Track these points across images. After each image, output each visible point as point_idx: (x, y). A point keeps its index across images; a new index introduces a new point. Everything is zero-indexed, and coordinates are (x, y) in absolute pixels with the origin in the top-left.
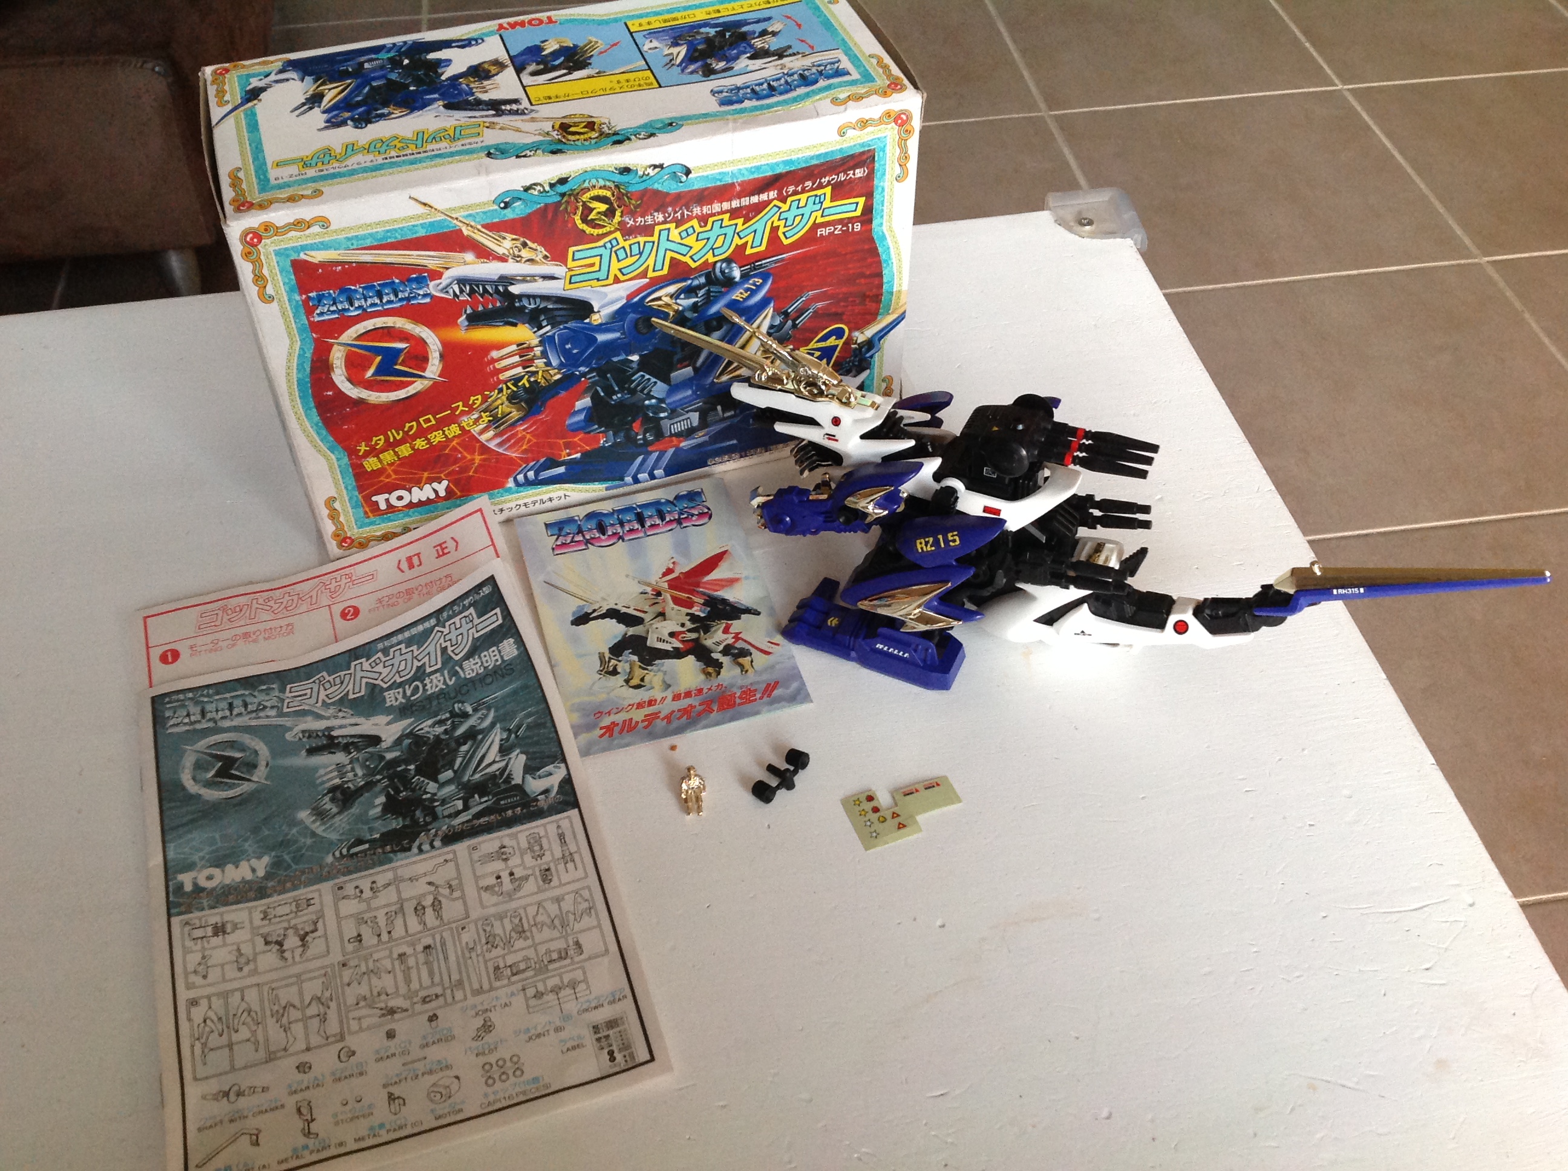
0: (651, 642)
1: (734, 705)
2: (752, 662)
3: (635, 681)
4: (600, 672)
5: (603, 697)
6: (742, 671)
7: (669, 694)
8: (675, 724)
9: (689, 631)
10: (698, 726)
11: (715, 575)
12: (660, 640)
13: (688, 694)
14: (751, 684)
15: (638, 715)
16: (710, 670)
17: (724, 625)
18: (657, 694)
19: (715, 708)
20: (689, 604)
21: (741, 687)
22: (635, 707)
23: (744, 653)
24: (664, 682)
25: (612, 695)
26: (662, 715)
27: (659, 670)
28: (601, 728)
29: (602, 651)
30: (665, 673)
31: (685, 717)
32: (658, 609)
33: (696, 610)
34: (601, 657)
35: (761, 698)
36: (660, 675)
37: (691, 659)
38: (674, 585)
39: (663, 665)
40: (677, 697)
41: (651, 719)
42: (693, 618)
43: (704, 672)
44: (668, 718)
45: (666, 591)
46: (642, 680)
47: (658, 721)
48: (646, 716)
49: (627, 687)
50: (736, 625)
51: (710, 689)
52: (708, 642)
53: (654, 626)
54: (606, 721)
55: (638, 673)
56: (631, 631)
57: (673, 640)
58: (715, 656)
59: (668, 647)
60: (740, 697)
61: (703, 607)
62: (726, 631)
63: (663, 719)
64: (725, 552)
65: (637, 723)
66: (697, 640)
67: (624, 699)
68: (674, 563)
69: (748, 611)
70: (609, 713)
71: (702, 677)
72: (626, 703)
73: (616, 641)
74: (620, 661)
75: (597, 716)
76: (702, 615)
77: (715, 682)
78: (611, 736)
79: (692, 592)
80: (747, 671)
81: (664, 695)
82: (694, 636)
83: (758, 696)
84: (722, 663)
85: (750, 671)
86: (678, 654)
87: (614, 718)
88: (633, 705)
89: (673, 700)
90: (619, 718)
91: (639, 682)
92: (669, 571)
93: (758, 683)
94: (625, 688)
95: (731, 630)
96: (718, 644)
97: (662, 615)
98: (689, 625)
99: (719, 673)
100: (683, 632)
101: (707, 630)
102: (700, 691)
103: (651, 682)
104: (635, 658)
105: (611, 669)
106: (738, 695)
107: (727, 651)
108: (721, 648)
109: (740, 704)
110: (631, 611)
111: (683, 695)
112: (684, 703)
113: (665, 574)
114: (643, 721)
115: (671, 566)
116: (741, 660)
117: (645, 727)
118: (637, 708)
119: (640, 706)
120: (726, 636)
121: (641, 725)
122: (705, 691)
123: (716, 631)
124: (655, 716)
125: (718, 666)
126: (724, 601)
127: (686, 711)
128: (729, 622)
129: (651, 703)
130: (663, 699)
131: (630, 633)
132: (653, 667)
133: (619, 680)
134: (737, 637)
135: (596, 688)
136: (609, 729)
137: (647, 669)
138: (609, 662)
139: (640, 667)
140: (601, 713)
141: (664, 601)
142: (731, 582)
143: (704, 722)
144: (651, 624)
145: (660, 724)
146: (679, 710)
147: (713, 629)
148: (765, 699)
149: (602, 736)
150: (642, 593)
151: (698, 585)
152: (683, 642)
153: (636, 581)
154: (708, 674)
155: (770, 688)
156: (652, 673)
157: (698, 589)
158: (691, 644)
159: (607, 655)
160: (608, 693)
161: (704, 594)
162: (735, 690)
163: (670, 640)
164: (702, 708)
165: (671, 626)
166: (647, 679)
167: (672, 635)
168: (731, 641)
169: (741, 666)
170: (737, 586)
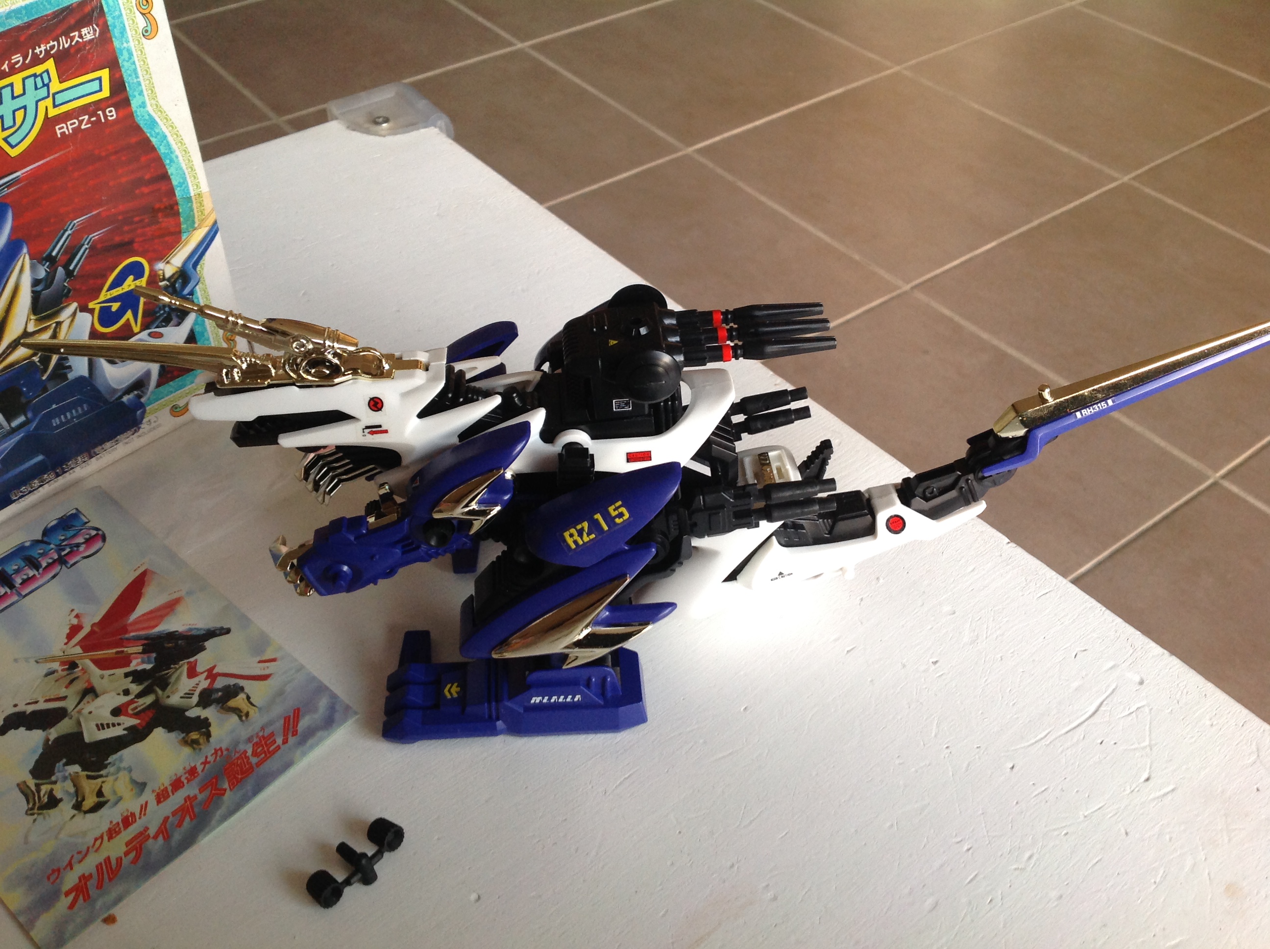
0: (92, 734)
1: (251, 769)
2: (248, 698)
3: (90, 801)
4: (30, 812)
5: (49, 847)
6: (240, 717)
7: (149, 796)
8: (177, 836)
9: (140, 695)
10: (213, 822)
11: (143, 607)
12: (101, 727)
13: (177, 784)
14: (263, 729)
15: (116, 849)
16: (194, 736)
17: (185, 667)
18: (131, 804)
19: (226, 785)
20: (123, 660)
21: (249, 740)
22: (106, 838)
23: (232, 692)
24: (134, 782)
25: (62, 836)
26: (152, 832)
27: (119, 770)
28: (67, 894)
29: (20, 780)
30: (130, 770)
31: (187, 819)
32: (80, 685)
33: (136, 665)
34: (23, 788)
35: (285, 742)
36: (124, 777)
37: (159, 734)
38: (88, 644)
39: (121, 760)
40: (162, 797)
41: (137, 845)
42: (137, 676)
43: (186, 742)
44: (164, 831)
45: (81, 658)
46: (100, 794)
47: (151, 841)
48: (127, 844)
49: (82, 814)
50: (203, 660)
51: (205, 763)
52: (175, 700)
53: (85, 711)
54: (71, 879)
55: (89, 787)
56: (54, 733)
57: (122, 719)
58: (192, 713)
59: (118, 732)
60: (255, 754)
61: (145, 656)
62: (192, 673)
63: (156, 837)
64: (144, 574)
65: (119, 860)
66: (156, 704)
67: (84, 834)
68: (77, 616)
69: (211, 634)
70: (70, 865)
71: (187, 750)
72: (90, 840)
73: (36, 757)
74: (55, 783)
75: (52, 878)
76: (148, 667)
77: (208, 751)
78: (87, 897)
79: (120, 643)
80: (247, 715)
81: (142, 800)
82: (149, 700)
83: (279, 741)
84: (206, 719)
85: (252, 713)
86: (136, 735)
87: (80, 869)
88: (102, 837)
89: (159, 802)
90: (89, 865)
91: (96, 800)
92: (74, 630)
93: (270, 723)
94: (79, 818)
95: (199, 669)
96: (189, 695)
97: (90, 692)
98: (135, 689)
99: (208, 735)
100: (132, 702)
101: (164, 684)
102: (192, 772)
103: (115, 793)
104: (76, 768)
105: (45, 799)
106: (249, 753)
107: (206, 698)
108: (195, 699)
109: (258, 765)
110: (42, 706)
111: (170, 789)
112: (177, 799)
113: (70, 637)
114: (126, 854)
115: (75, 622)
116: (232, 703)
117: (134, 861)
118: (110, 838)
119: (112, 833)
120: (196, 680)
121: (126, 861)
122: (200, 768)
123: (178, 679)
124: (143, 836)
125: (203, 725)
126: (172, 636)
127: (185, 810)
128: (192, 660)
129: (127, 821)
130: (144, 807)
131: (52, 737)
132: (111, 769)
133: (66, 808)
134: (212, 675)
135: (33, 838)
136: (81, 890)
137: (101, 776)
138: (39, 791)
139: (89, 777)
140: (59, 870)
141: (84, 671)
142: (170, 607)
143: (219, 813)
144: (79, 712)
145: (155, 846)
146: (174, 813)
147: (173, 679)
148: (292, 740)
149: (72, 906)
150: (47, 675)
151: (125, 630)
152: (136, 715)
153: (32, 661)
154: (193, 744)
155: (291, 722)
156: (110, 779)
157: (127, 636)
158: (150, 714)
159: (31, 783)
160: (56, 838)
161: (138, 638)
162: (242, 747)
163: (116, 720)
164: (207, 793)
165: (109, 701)
166: (106, 790)
167: (116, 712)
168: (205, 684)
169: (237, 711)
170: (180, 608)
